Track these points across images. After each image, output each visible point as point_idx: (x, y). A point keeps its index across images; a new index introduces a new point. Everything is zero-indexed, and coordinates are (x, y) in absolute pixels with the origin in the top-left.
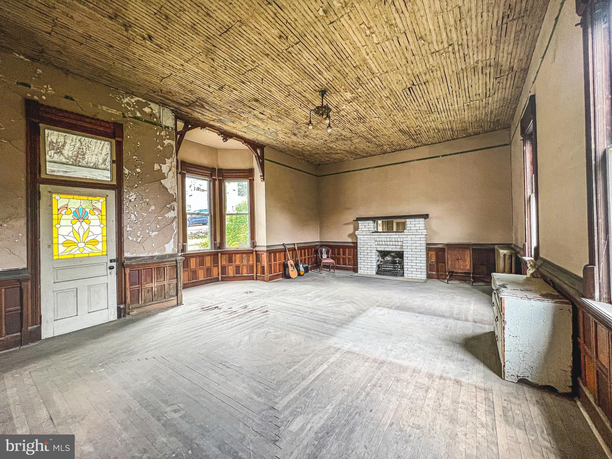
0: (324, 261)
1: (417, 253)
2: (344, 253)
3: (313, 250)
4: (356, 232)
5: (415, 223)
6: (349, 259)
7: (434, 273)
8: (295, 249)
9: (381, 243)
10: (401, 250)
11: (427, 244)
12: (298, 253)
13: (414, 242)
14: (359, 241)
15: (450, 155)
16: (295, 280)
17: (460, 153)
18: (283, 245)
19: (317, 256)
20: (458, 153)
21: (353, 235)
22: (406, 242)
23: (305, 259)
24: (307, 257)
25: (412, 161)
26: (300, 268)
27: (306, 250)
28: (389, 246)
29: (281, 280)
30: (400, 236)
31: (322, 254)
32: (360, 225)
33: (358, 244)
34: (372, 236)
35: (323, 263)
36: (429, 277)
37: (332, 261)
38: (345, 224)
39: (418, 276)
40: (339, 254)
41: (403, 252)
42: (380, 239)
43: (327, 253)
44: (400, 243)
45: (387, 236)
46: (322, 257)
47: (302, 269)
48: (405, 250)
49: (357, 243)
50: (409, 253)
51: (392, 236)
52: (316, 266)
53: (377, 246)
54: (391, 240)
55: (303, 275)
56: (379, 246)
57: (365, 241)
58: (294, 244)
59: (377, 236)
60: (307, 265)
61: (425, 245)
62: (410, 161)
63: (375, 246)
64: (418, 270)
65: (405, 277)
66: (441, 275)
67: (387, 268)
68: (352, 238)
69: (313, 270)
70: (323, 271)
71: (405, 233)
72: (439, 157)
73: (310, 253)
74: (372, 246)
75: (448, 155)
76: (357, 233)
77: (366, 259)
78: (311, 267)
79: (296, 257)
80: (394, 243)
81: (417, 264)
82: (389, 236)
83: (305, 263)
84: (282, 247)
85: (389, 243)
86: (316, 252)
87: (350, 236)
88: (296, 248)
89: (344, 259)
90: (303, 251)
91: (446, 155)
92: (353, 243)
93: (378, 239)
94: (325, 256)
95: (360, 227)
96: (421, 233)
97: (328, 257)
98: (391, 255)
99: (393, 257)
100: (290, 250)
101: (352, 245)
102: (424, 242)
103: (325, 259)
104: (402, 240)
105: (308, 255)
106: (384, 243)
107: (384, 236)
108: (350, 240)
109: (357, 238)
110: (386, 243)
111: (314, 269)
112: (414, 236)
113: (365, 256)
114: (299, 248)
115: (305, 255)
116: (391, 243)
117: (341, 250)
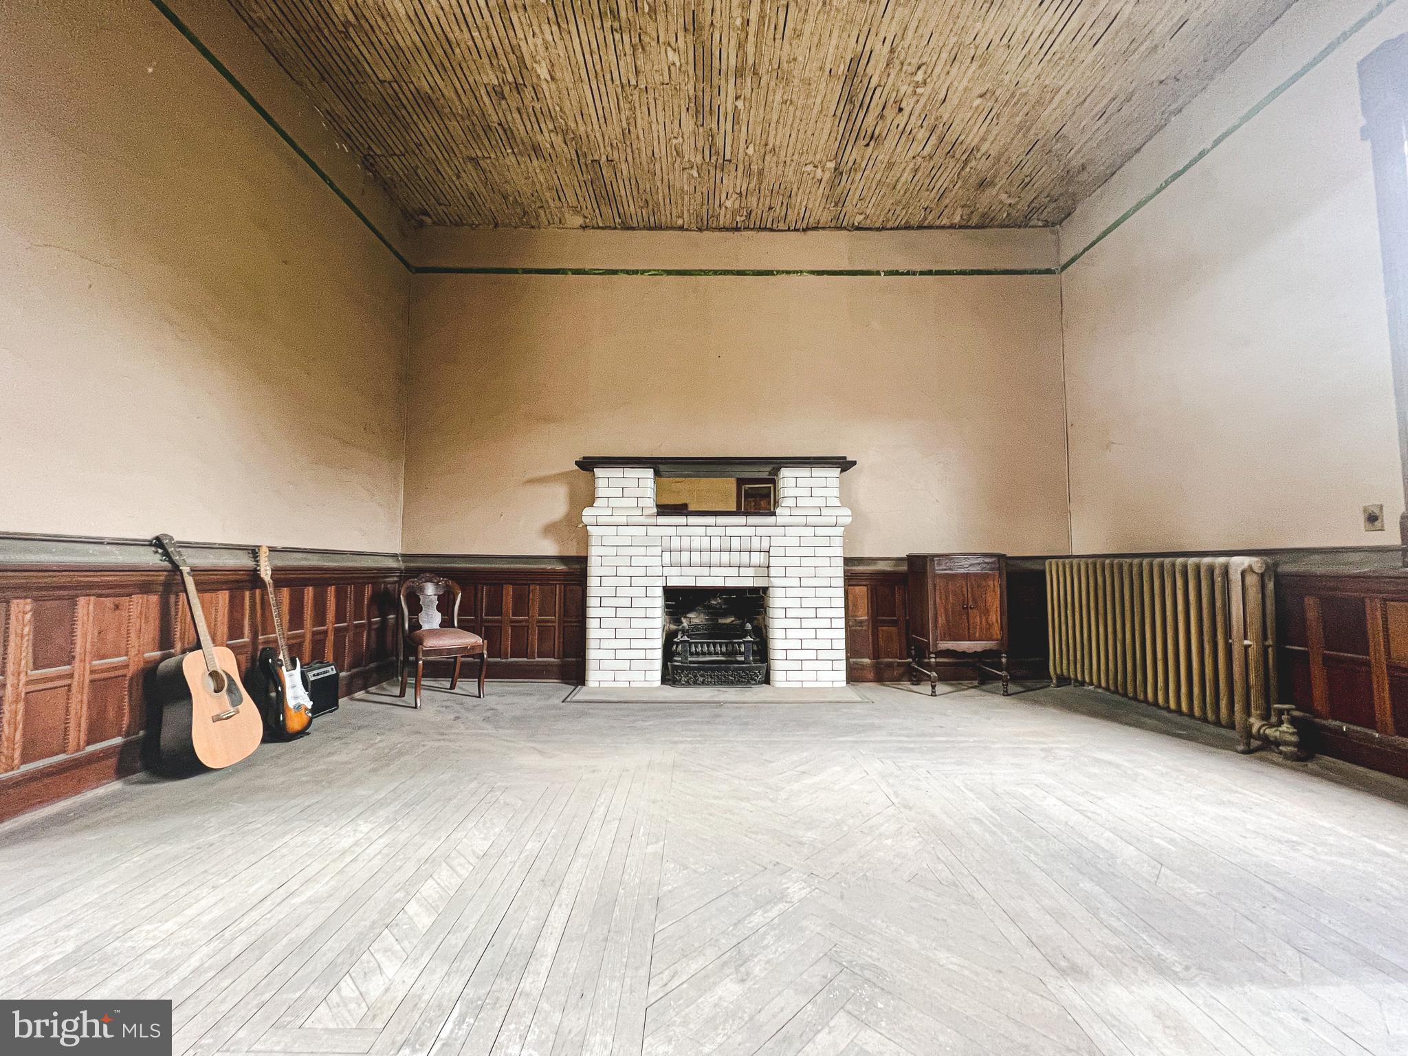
0: (430, 643)
1: (820, 592)
2: (521, 604)
3: (368, 591)
4: (587, 511)
5: (812, 482)
6: (544, 630)
7: (866, 661)
8: (253, 579)
9: (685, 557)
10: (760, 583)
11: (848, 561)
12: (278, 602)
13: (810, 551)
14: (594, 552)
15: (908, 273)
16: (231, 782)
17: (938, 273)
18: (158, 543)
19: (384, 621)
20: (930, 273)
21: (573, 527)
22: (781, 551)
23: (318, 643)
24: (330, 624)
25: (794, 272)
26: (281, 696)
27: (331, 591)
28: (715, 571)
29: (114, 795)
30: (761, 531)
31: (416, 608)
32: (600, 483)
33: (593, 562)
34: (653, 531)
35: (428, 653)
36: (854, 676)
37: (472, 640)
38: (531, 481)
39: (822, 675)
40: (496, 608)
41: (765, 589)
42: (686, 542)
43: (444, 605)
44: (756, 558)
45: (711, 531)
46: (416, 626)
47: (296, 694)
48: (776, 582)
49: (583, 561)
50: (791, 592)
51: (730, 531)
52: (377, 669)
53: (667, 571)
54: (726, 545)
55: (302, 733)
56: (676, 571)
57: (622, 551)
58: (254, 552)
59: (672, 531)
60: (331, 671)
61: (841, 562)
62: (788, 272)
63: (658, 571)
64: (822, 655)
65: (778, 685)
66: (890, 665)
67: (704, 654)
68: (560, 541)
69: (360, 694)
70: (424, 693)
71: (780, 520)
72: (878, 273)
73: (350, 606)
74: (651, 571)
75: (902, 274)
76: (588, 514)
77: (626, 623)
78: (352, 677)
79: (262, 624)
80: (735, 558)
81: (821, 634)
82: (720, 531)
83: (318, 657)
84: (152, 559)
85: (715, 557)
86: (385, 602)
87: (550, 530)
88: (266, 574)
89: (520, 631)
90: (309, 592)
91: (897, 273)
92: (562, 559)
93: (675, 543)
94: (431, 619)
95: (600, 492)
96: (833, 520)
97: (447, 623)
98: (710, 607)
99: (714, 613)
100: (209, 581)
101: (560, 567)
102: (839, 552)
103: (432, 633)
104: (765, 546)
105: (340, 617)
106: (696, 557)
107: (702, 531)
108: (549, 548)
109: (585, 538)
110: (706, 556)
111: (364, 687)
112: (809, 531)
113: (621, 613)
114: (284, 577)
115: (320, 618)
116: (725, 557)
117: (509, 590)
